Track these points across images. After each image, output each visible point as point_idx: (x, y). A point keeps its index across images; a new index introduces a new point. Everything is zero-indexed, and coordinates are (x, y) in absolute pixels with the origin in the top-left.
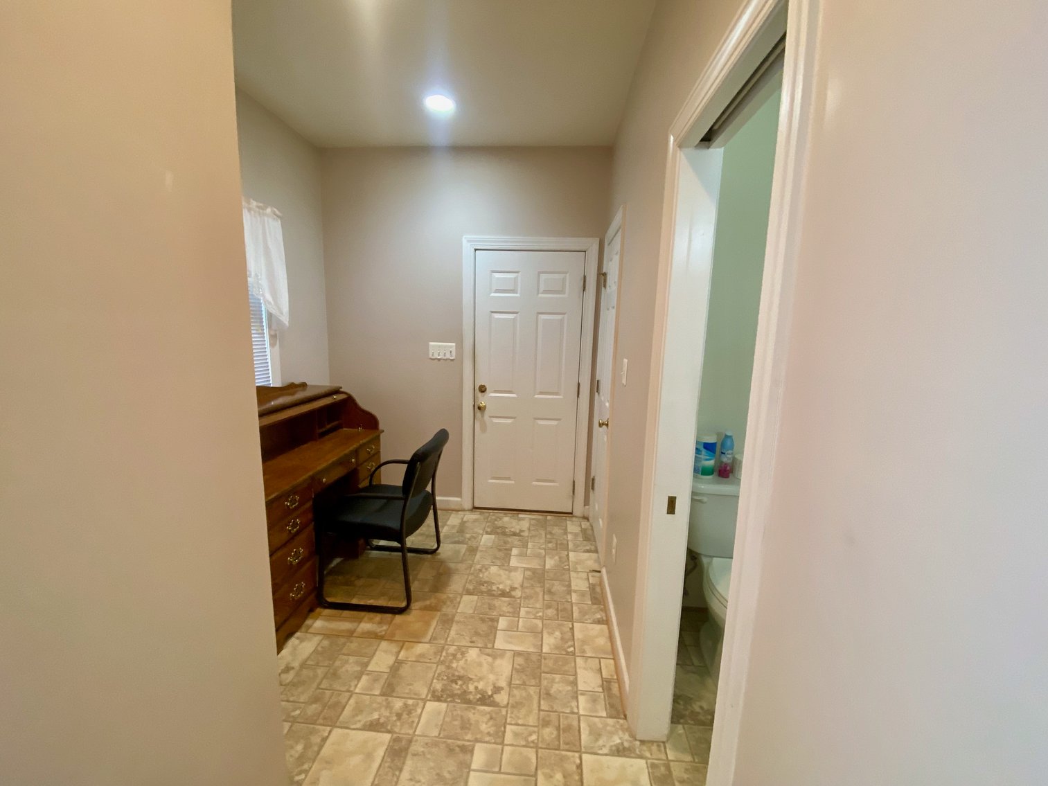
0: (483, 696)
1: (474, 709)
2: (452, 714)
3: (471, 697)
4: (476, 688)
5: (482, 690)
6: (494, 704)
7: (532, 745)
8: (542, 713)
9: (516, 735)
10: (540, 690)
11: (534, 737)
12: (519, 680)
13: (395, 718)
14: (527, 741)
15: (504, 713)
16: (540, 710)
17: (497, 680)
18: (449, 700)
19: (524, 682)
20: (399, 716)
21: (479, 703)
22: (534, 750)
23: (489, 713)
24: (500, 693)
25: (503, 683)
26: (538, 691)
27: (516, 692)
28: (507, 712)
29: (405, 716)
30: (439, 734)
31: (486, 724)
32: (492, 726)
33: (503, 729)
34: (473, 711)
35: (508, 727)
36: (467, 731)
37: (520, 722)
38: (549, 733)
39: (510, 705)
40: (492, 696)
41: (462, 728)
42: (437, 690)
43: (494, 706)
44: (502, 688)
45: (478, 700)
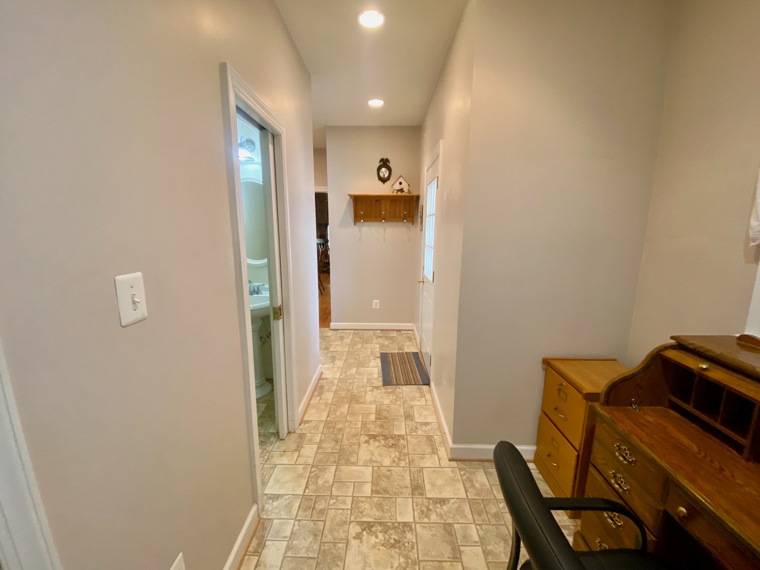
0: (370, 529)
1: (375, 519)
2: (391, 513)
3: (379, 528)
4: (377, 537)
5: (372, 535)
6: (361, 523)
7: (334, 497)
8: (323, 519)
9: (344, 503)
10: (321, 539)
11: (332, 502)
12: (339, 548)
13: (431, 507)
14: (337, 500)
15: (352, 517)
16: (325, 521)
17: (359, 546)
18: (396, 524)
19: (334, 546)
20: (429, 510)
21: (372, 524)
22: (333, 495)
23: (363, 516)
24: (356, 533)
25: (354, 543)
26: (323, 538)
27: (343, 535)
28: (350, 518)
29: (424, 509)
30: (396, 500)
31: (365, 508)
32: (361, 507)
33: (353, 506)
34: (376, 517)
35: (350, 507)
36: (378, 503)
37: (341, 511)
38: (321, 505)
39: (348, 524)
40: (363, 530)
41: (381, 505)
42: (409, 532)
43: (361, 522)
44: (355, 538)
45: (373, 526)
